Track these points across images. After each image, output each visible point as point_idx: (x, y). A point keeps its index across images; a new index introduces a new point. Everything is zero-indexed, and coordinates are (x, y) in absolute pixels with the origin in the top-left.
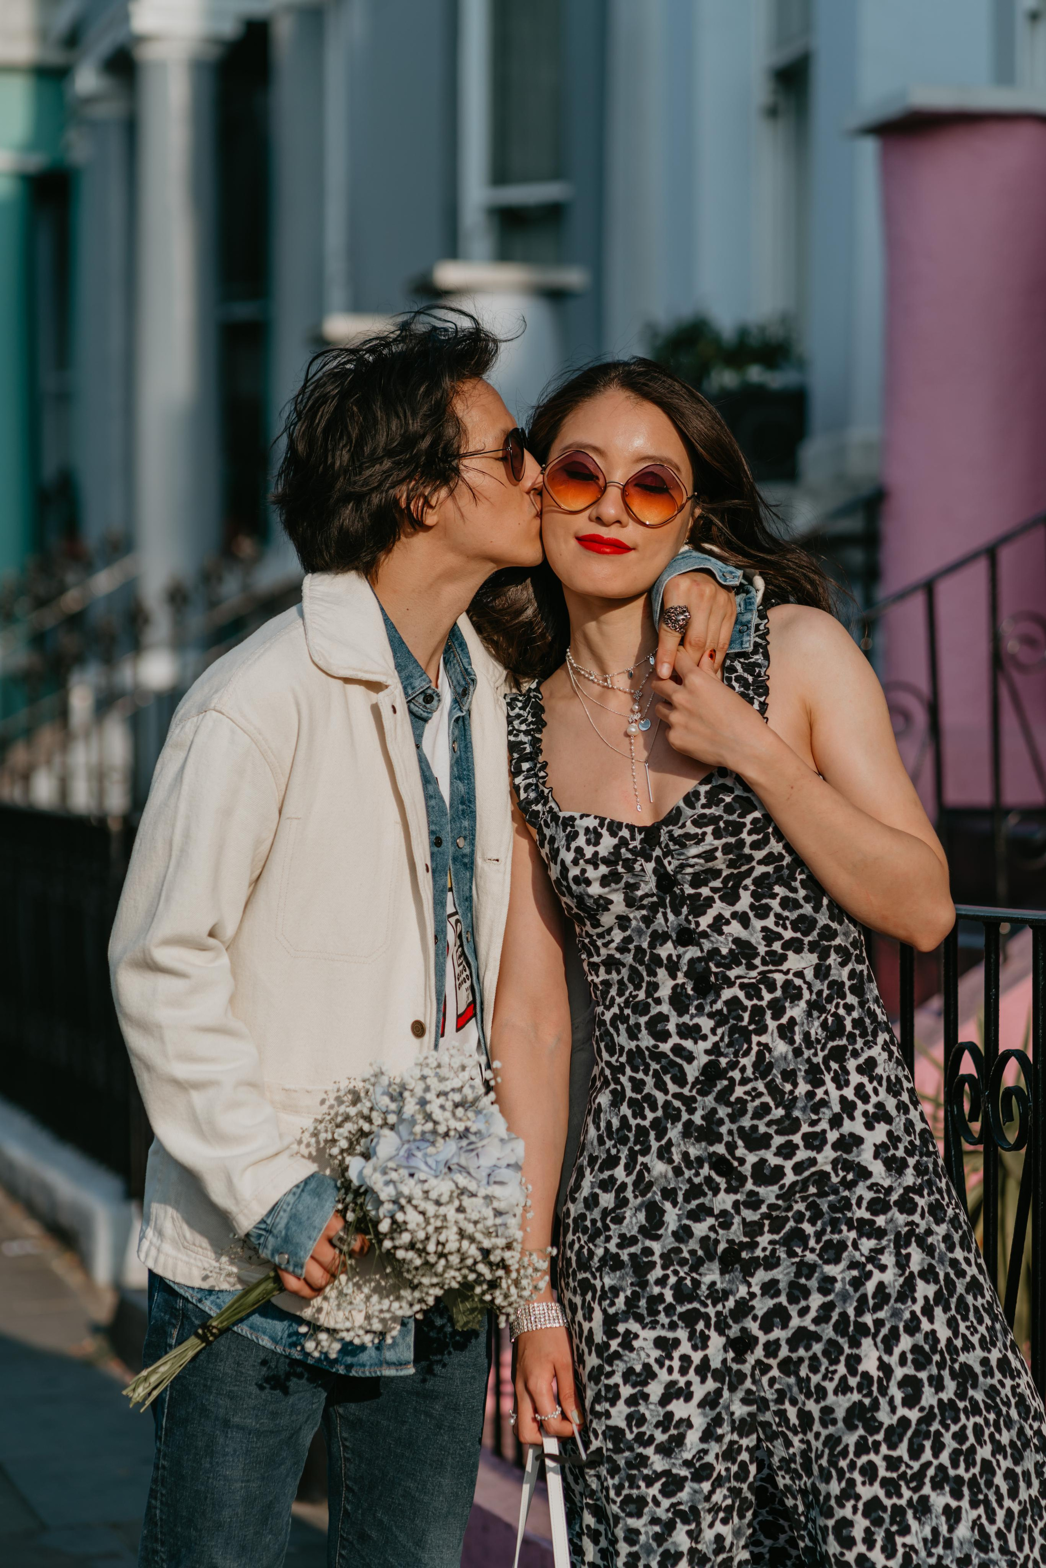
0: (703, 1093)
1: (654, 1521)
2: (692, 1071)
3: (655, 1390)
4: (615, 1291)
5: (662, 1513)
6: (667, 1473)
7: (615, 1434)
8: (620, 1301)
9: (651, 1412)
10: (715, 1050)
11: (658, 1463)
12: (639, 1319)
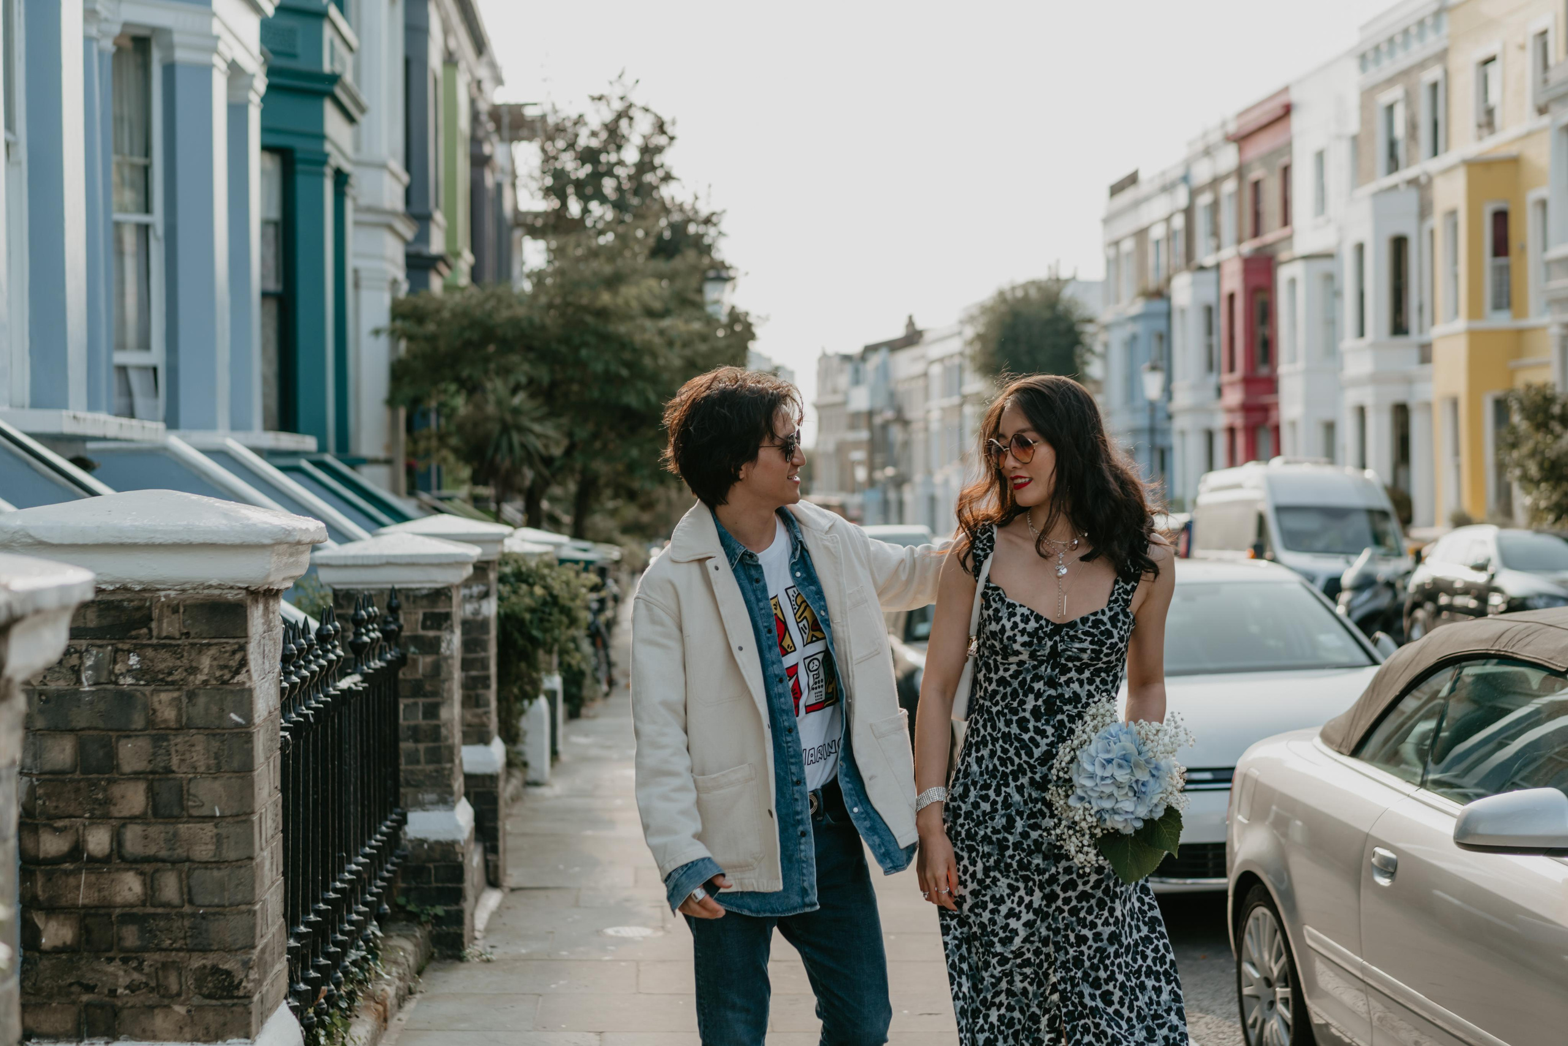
0: (1042, 765)
1: (992, 976)
2: (1037, 753)
3: (1004, 909)
4: (989, 855)
5: (996, 973)
6: (1001, 954)
7: (982, 926)
8: (992, 860)
9: (1000, 920)
10: (1052, 745)
11: (999, 948)
12: (1001, 872)
